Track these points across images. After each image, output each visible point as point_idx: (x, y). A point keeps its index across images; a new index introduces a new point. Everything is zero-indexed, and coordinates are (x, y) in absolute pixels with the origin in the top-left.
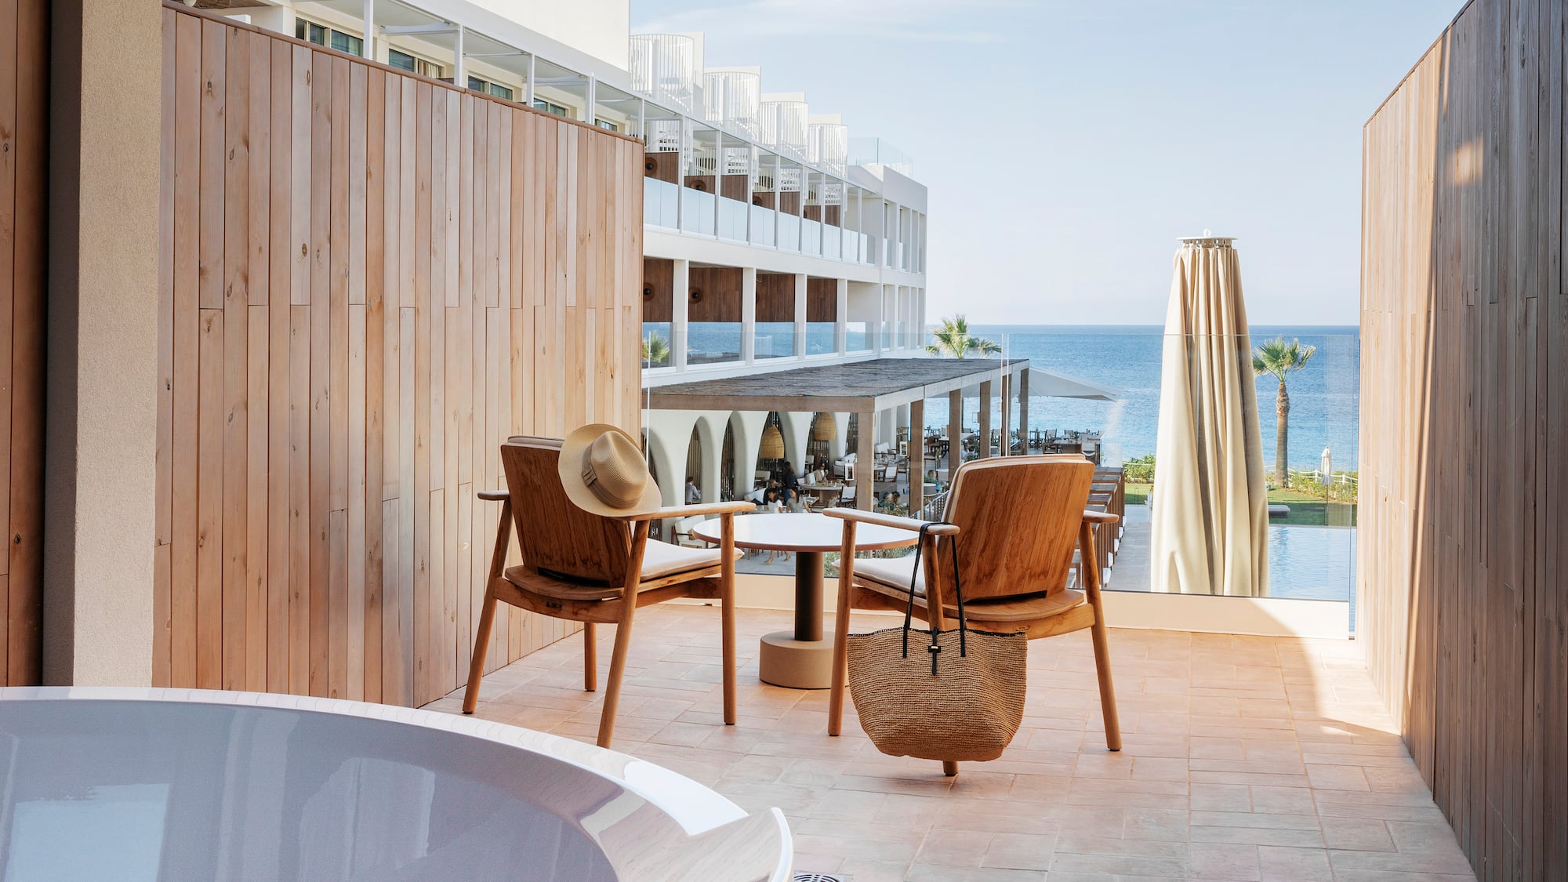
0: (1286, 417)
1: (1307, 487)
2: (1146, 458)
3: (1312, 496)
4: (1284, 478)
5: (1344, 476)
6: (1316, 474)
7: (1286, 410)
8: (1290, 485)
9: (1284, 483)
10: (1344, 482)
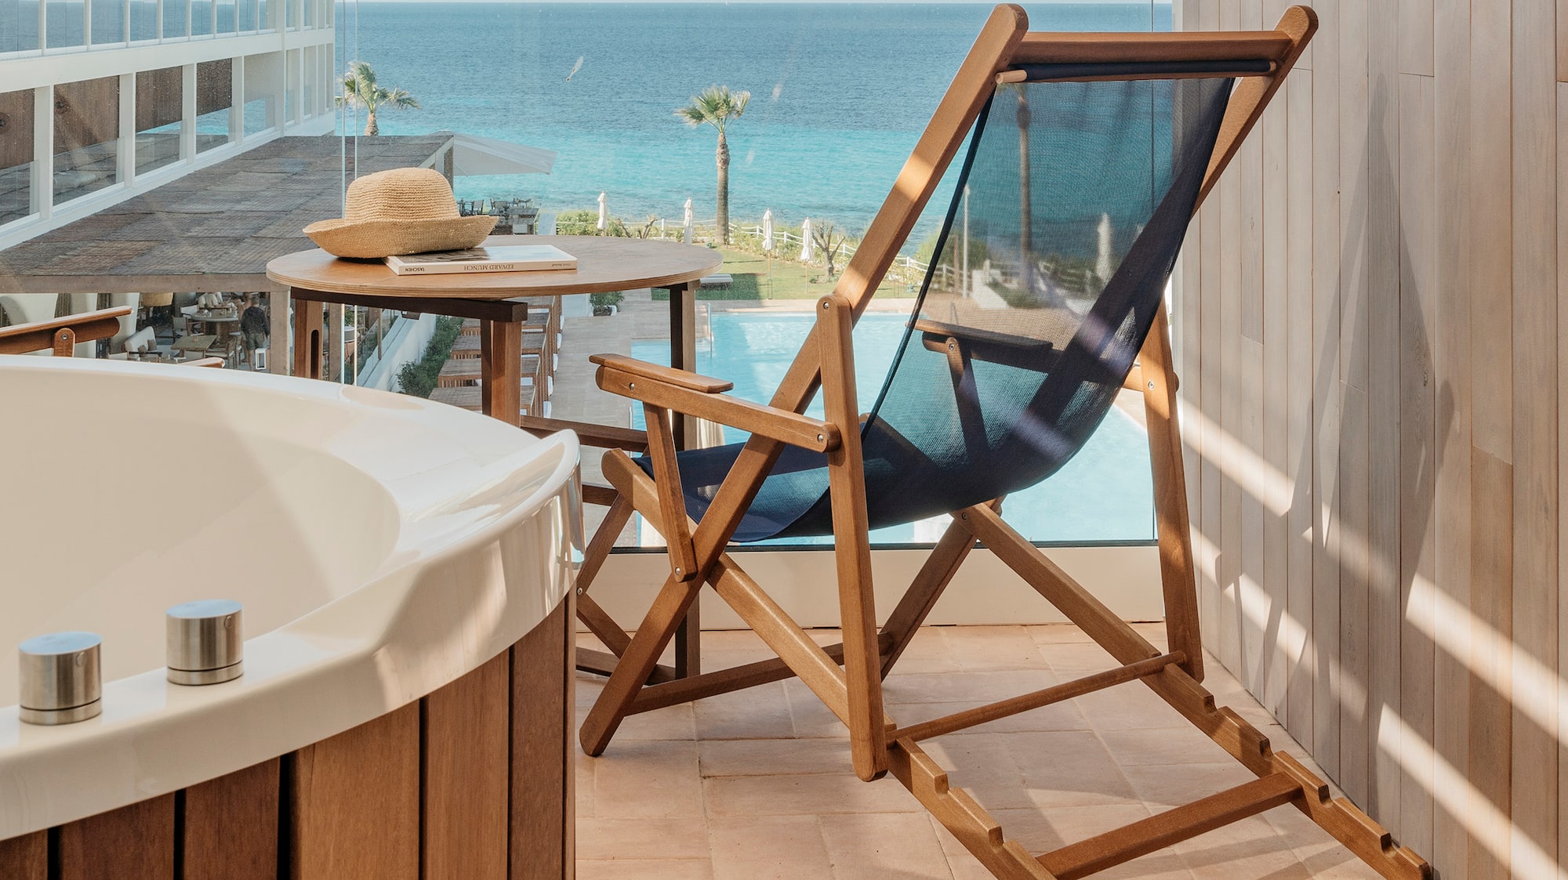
0: (726, 171)
1: (748, 245)
2: (580, 216)
3: (753, 255)
4: (725, 235)
5: (785, 233)
6: (758, 230)
7: (726, 162)
8: (732, 242)
9: (725, 240)
10: (785, 239)
